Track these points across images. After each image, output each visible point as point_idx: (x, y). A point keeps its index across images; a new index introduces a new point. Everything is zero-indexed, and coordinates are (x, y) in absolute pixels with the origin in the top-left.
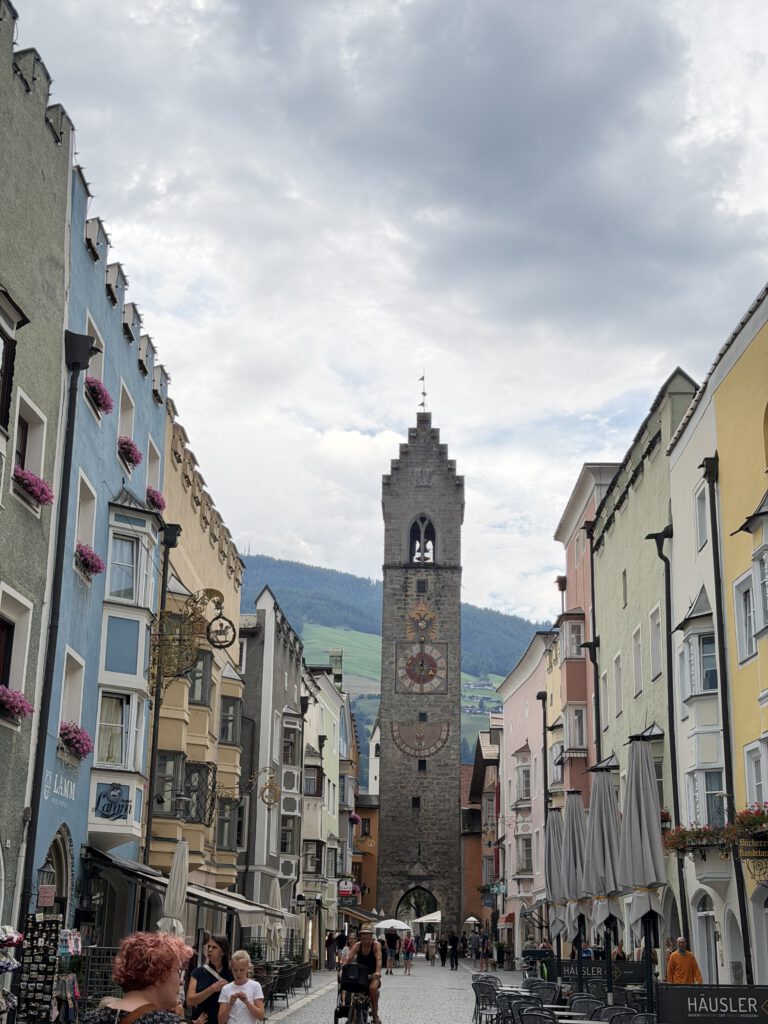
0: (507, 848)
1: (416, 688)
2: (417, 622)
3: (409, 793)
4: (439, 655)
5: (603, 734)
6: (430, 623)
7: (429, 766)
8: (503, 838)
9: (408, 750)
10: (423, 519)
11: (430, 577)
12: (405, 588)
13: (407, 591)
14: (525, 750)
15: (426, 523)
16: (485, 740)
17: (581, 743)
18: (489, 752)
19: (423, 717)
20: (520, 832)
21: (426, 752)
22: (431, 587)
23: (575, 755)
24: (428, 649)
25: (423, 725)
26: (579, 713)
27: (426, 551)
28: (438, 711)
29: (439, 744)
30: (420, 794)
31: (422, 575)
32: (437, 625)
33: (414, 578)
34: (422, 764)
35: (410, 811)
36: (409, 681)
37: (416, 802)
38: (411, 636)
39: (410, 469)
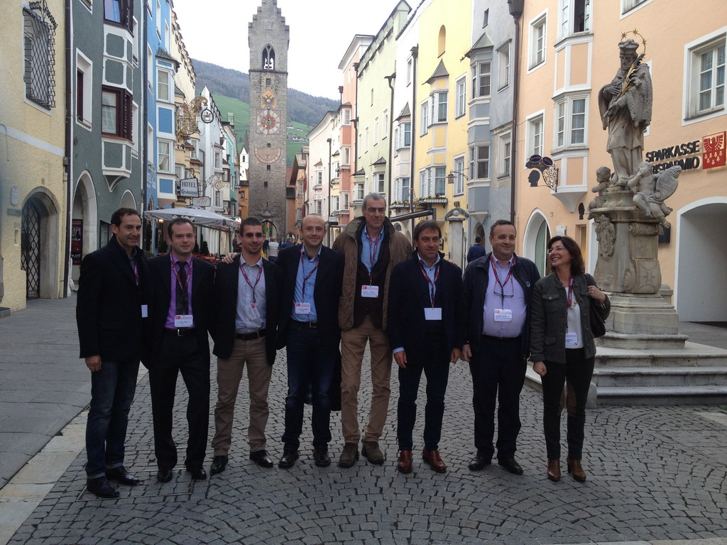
0: (310, 205)
1: (266, 131)
2: (265, 100)
3: (263, 180)
4: (277, 116)
5: (358, 160)
6: (272, 100)
7: (272, 168)
8: (308, 201)
9: (262, 160)
10: (269, 47)
11: (272, 77)
12: (259, 82)
13: (261, 83)
14: (320, 164)
15: (270, 49)
16: (299, 157)
17: (347, 162)
18: (301, 162)
19: (269, 145)
20: (317, 199)
21: (271, 162)
22: (273, 82)
23: (345, 168)
24: (271, 113)
25: (269, 149)
26: (347, 150)
27: (270, 63)
28: (276, 142)
29: (277, 158)
30: (268, 180)
31: (269, 76)
32: (275, 101)
33: (265, 77)
34: (269, 167)
35: (263, 188)
36: (262, 128)
37: (266, 184)
38: (263, 106)
39: (262, 20)
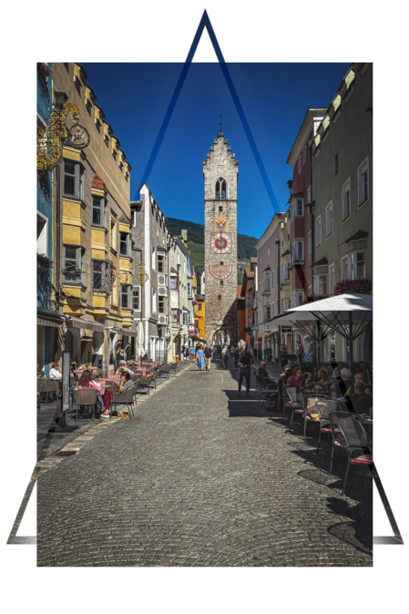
0: (258, 312)
1: (219, 251)
2: (219, 224)
3: (217, 293)
4: (228, 238)
5: (316, 250)
6: (224, 224)
7: (225, 282)
8: (256, 308)
9: (216, 276)
12: (214, 210)
14: (268, 269)
15: (222, 181)
17: (300, 258)
18: (249, 275)
19: (222, 263)
21: (223, 277)
22: (224, 209)
23: (298, 263)
24: (224, 235)
25: (222, 267)
26: (300, 245)
28: (228, 261)
29: (228, 274)
30: (221, 294)
31: (221, 204)
32: (227, 225)
33: (218, 205)
34: (222, 283)
35: (217, 300)
36: (216, 249)
37: (220, 297)
38: (216, 230)
39: (215, 158)
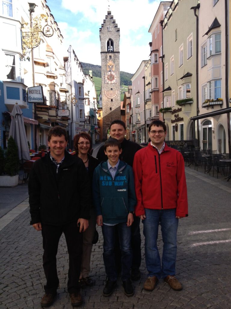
1: (110, 82)
2: (109, 66)
3: (109, 106)
4: (115, 74)
5: (165, 82)
6: (112, 66)
7: (113, 100)
9: (108, 97)
13: (107, 58)
14: (138, 92)
15: (111, 40)
17: (157, 86)
18: (128, 95)
19: (112, 89)
21: (113, 97)
23: (155, 90)
24: (112, 73)
26: (156, 79)
28: (115, 87)
31: (110, 54)
35: (109, 111)
37: (111, 108)
38: (108, 70)
39: (106, 26)
